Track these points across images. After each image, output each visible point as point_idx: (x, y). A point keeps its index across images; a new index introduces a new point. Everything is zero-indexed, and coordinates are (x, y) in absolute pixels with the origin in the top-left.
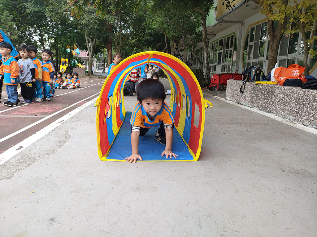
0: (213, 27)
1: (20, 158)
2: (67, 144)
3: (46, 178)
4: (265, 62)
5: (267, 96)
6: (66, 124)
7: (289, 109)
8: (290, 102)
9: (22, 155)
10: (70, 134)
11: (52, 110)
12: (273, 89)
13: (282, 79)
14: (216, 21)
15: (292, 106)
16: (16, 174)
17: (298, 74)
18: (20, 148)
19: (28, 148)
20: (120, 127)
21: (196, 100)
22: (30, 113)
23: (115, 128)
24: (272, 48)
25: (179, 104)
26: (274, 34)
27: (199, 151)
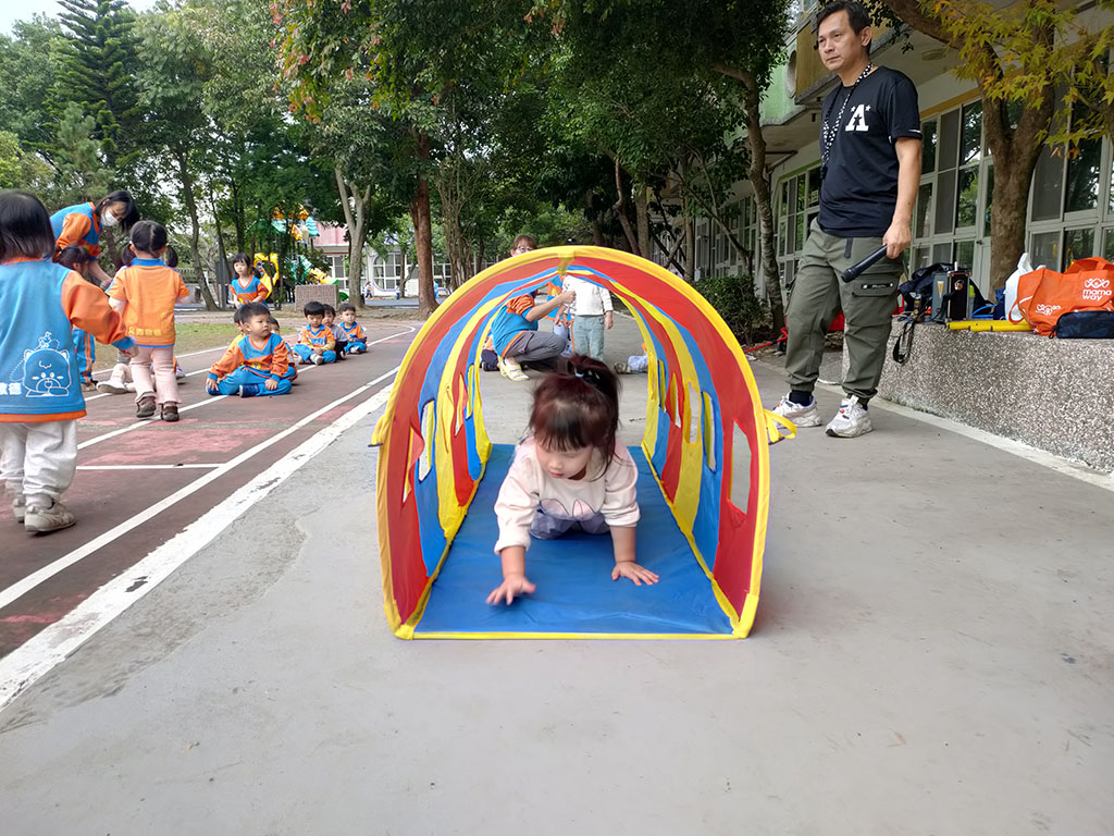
0: (785, 124)
1: (141, 619)
2: (293, 566)
3: (235, 691)
4: (980, 243)
5: (993, 374)
6: (284, 491)
7: (1078, 421)
8: (1081, 394)
9: (147, 609)
10: (302, 530)
11: (238, 443)
12: (1017, 348)
13: (1049, 312)
14: (797, 104)
15: (1090, 409)
16: (132, 677)
17: (1106, 293)
18: (137, 585)
19: (166, 584)
20: (466, 506)
21: (735, 411)
22: (160, 454)
23: (450, 513)
24: (1006, 196)
25: (677, 415)
26: (1009, 147)
27: (751, 602)
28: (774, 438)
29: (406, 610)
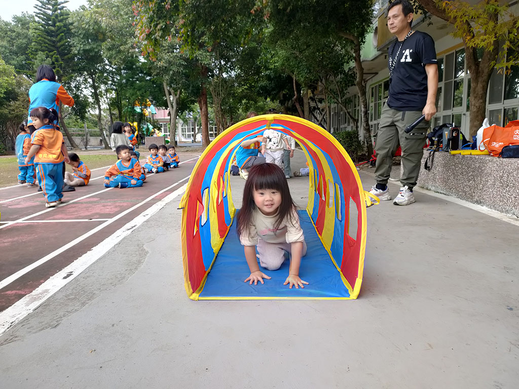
0: (372, 60)
1: (70, 291)
3: (113, 325)
4: (464, 114)
5: (472, 175)
6: (140, 231)
7: (512, 197)
8: (514, 184)
9: (72, 287)
10: (147, 249)
11: (116, 210)
12: (483, 163)
13: (497, 145)
14: (378, 51)
15: (518, 191)
16: (65, 319)
18: (68, 276)
19: (82, 275)
20: (224, 238)
21: (351, 192)
22: (82, 214)
23: (216, 241)
24: (476, 93)
25: (323, 195)
26: (478, 69)
27: (359, 282)
28: (369, 204)
29: (195, 286)
